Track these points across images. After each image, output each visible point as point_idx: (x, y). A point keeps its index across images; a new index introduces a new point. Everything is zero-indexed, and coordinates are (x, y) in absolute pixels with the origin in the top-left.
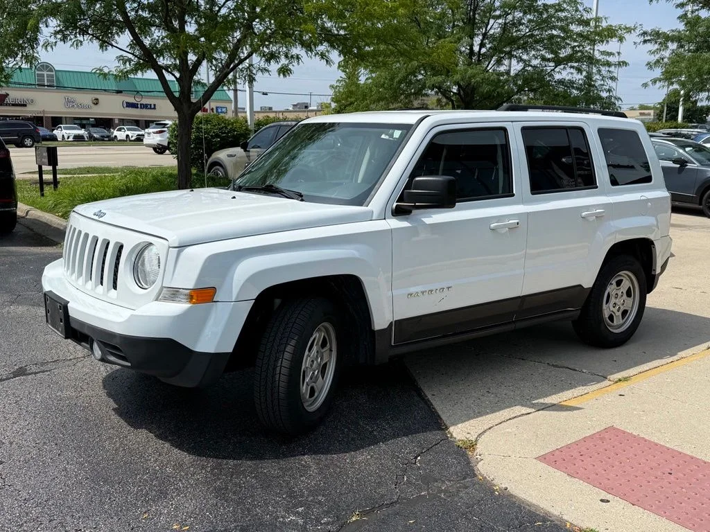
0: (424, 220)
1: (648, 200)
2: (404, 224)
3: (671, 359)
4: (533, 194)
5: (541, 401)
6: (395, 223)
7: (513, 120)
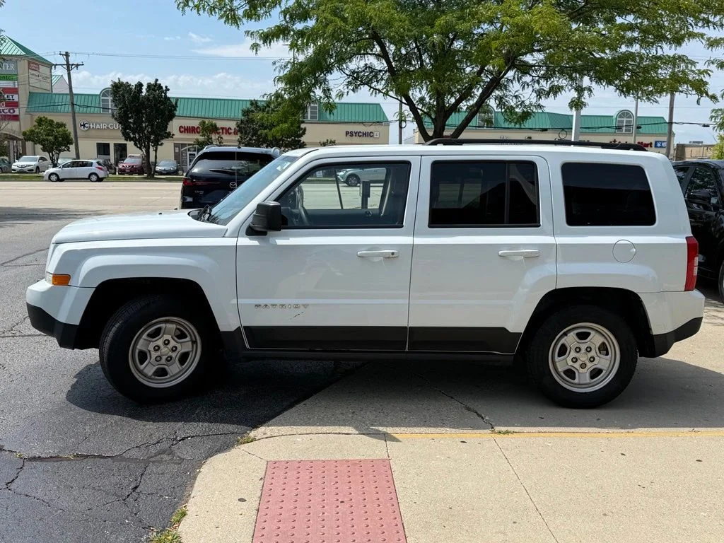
0: (277, 241)
1: (634, 245)
2: (255, 243)
3: (599, 430)
4: (430, 227)
5: (381, 429)
6: (245, 241)
7: (422, 154)
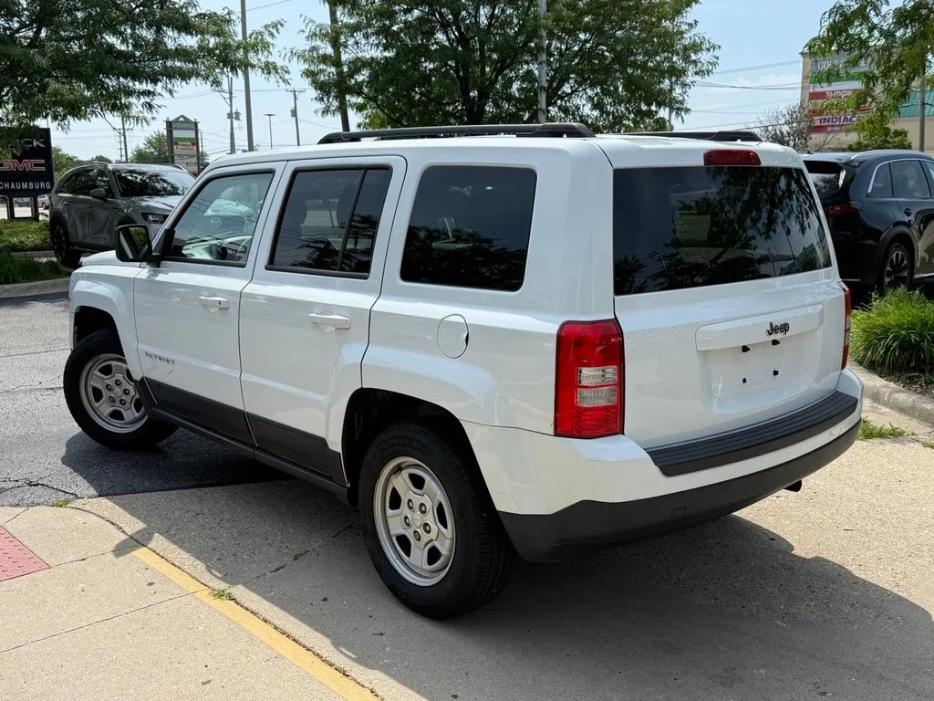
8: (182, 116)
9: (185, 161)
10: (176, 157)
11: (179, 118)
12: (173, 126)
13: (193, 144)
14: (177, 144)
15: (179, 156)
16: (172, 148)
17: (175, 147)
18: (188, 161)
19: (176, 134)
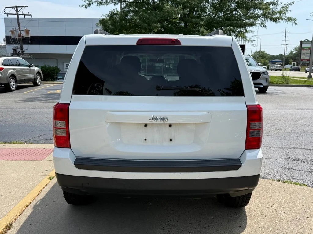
8: (307, 39)
9: (305, 55)
10: (302, 54)
11: (305, 40)
12: (303, 43)
13: (309, 49)
14: (303, 49)
15: (303, 53)
16: (301, 51)
17: (302, 50)
18: (306, 55)
19: (303, 46)
